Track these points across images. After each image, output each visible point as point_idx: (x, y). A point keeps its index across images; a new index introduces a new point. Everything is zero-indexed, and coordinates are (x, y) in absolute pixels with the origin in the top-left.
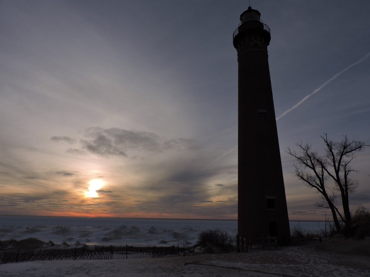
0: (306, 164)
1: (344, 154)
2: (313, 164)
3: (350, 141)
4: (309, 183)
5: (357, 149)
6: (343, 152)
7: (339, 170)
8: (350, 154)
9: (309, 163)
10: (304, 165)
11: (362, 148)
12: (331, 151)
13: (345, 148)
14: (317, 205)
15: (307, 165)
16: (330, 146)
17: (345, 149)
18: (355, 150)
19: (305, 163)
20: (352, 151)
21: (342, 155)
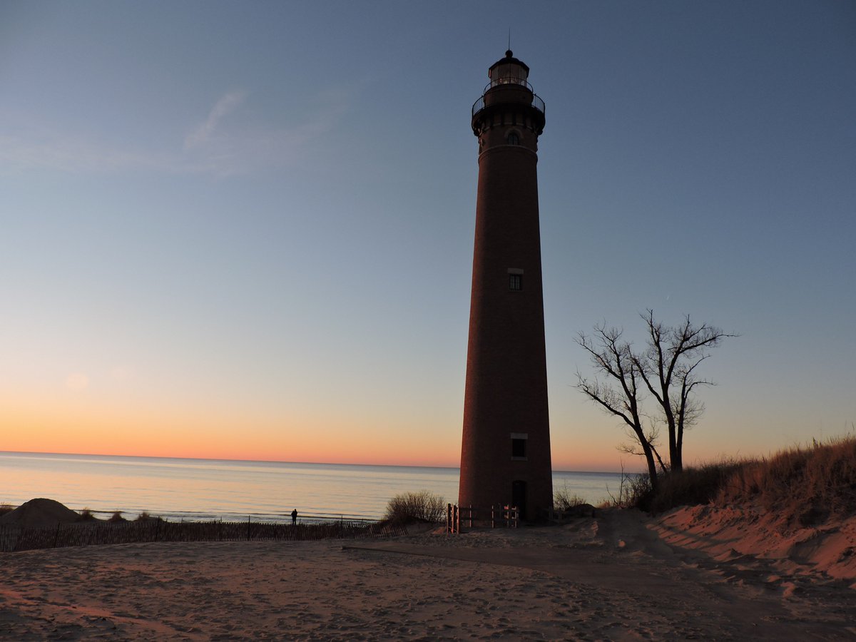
0: (608, 368)
1: (681, 352)
2: (621, 370)
3: (695, 326)
4: (609, 407)
5: (706, 342)
6: (680, 348)
7: (668, 382)
8: (692, 351)
9: (615, 368)
10: (606, 371)
11: (718, 341)
12: (657, 344)
13: (686, 338)
14: (623, 449)
15: (610, 371)
16: (657, 334)
17: (686, 342)
18: (703, 343)
19: (606, 366)
20: (697, 345)
21: (678, 353)
